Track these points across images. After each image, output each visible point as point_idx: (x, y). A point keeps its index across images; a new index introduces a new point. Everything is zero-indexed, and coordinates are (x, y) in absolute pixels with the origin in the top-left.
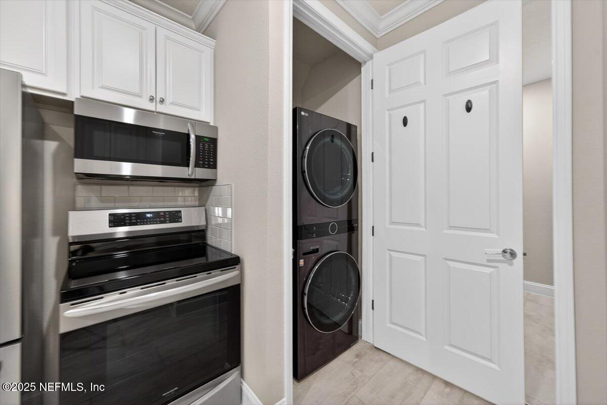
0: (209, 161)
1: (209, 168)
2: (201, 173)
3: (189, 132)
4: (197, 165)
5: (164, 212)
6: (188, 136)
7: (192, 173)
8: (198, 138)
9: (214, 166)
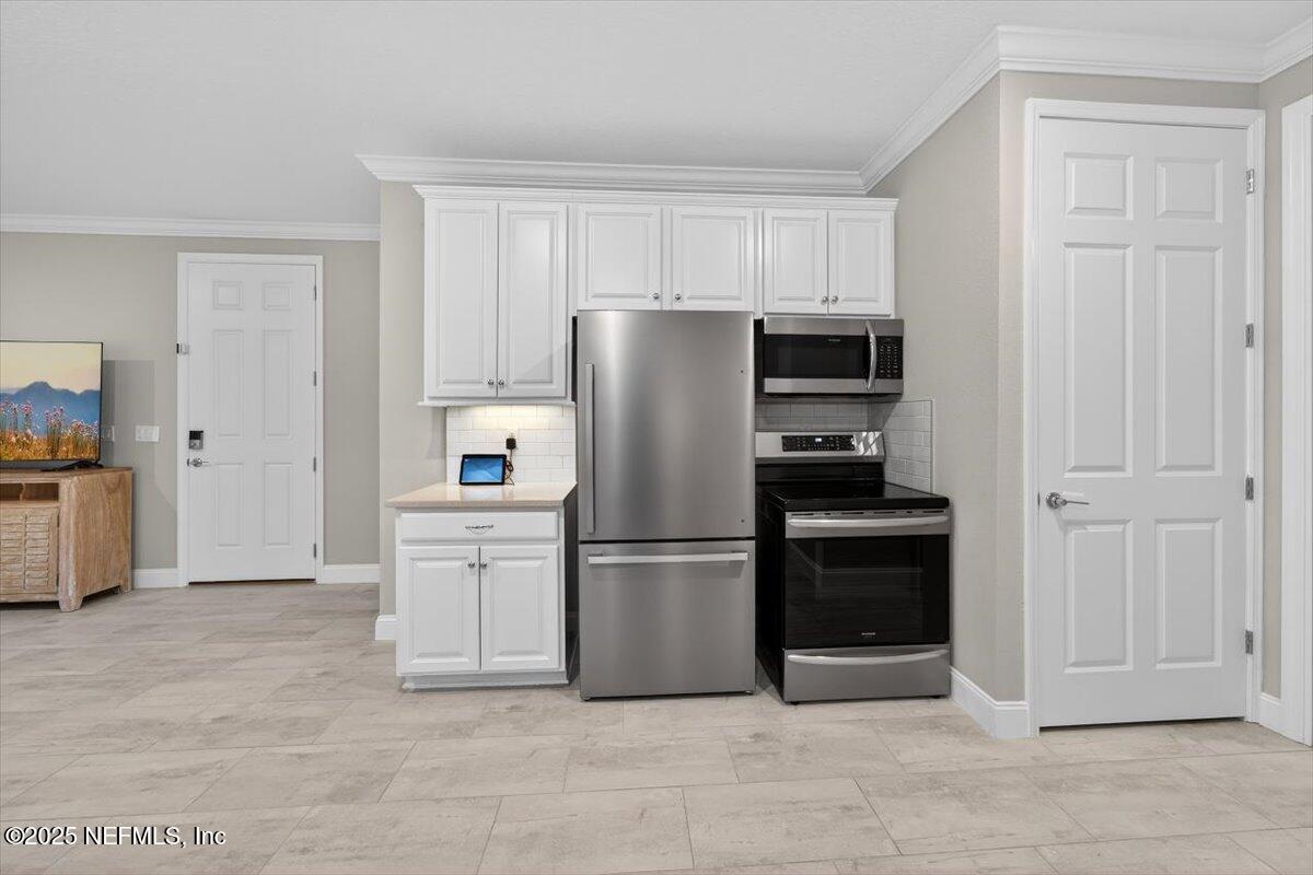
0: (892, 369)
1: (892, 377)
2: (883, 386)
3: (867, 332)
4: (878, 376)
5: (834, 437)
6: (867, 338)
7: (872, 386)
8: (878, 339)
9: (898, 374)
